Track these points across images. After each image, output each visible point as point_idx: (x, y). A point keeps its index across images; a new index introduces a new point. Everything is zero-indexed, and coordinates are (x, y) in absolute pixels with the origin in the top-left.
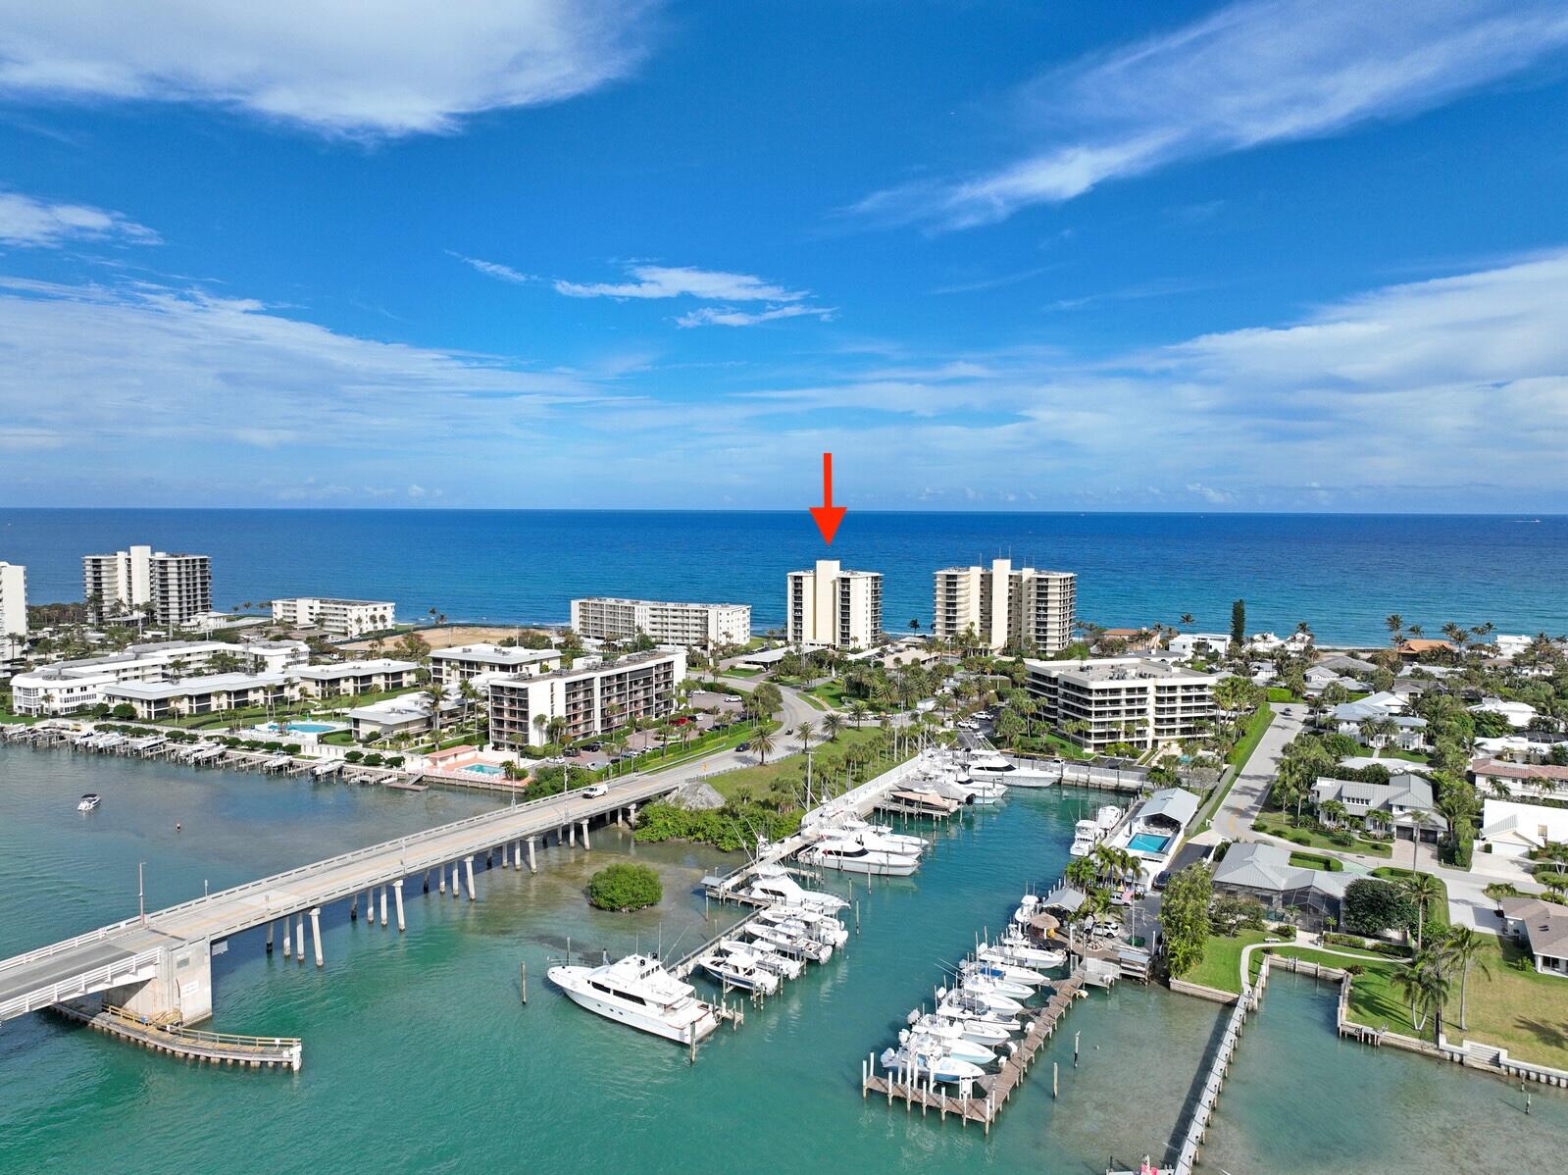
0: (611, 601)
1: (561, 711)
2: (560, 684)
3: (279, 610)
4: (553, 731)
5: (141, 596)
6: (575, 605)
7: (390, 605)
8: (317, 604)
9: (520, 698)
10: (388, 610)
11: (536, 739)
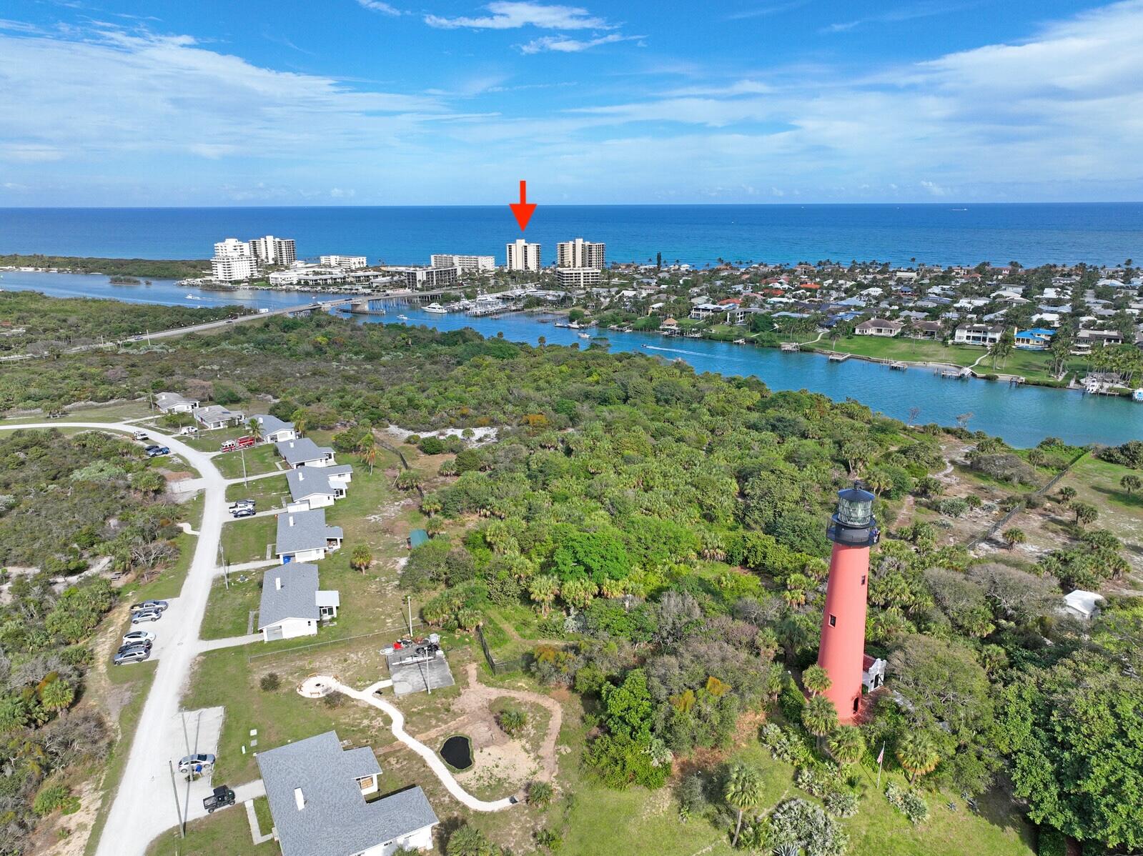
0: (445, 255)
1: (425, 279)
2: (424, 272)
3: (323, 260)
4: (424, 283)
5: (271, 255)
6: (432, 257)
7: (365, 258)
8: (338, 257)
9: (414, 275)
10: (364, 259)
11: (419, 286)
